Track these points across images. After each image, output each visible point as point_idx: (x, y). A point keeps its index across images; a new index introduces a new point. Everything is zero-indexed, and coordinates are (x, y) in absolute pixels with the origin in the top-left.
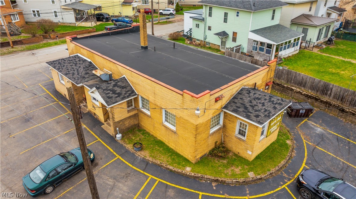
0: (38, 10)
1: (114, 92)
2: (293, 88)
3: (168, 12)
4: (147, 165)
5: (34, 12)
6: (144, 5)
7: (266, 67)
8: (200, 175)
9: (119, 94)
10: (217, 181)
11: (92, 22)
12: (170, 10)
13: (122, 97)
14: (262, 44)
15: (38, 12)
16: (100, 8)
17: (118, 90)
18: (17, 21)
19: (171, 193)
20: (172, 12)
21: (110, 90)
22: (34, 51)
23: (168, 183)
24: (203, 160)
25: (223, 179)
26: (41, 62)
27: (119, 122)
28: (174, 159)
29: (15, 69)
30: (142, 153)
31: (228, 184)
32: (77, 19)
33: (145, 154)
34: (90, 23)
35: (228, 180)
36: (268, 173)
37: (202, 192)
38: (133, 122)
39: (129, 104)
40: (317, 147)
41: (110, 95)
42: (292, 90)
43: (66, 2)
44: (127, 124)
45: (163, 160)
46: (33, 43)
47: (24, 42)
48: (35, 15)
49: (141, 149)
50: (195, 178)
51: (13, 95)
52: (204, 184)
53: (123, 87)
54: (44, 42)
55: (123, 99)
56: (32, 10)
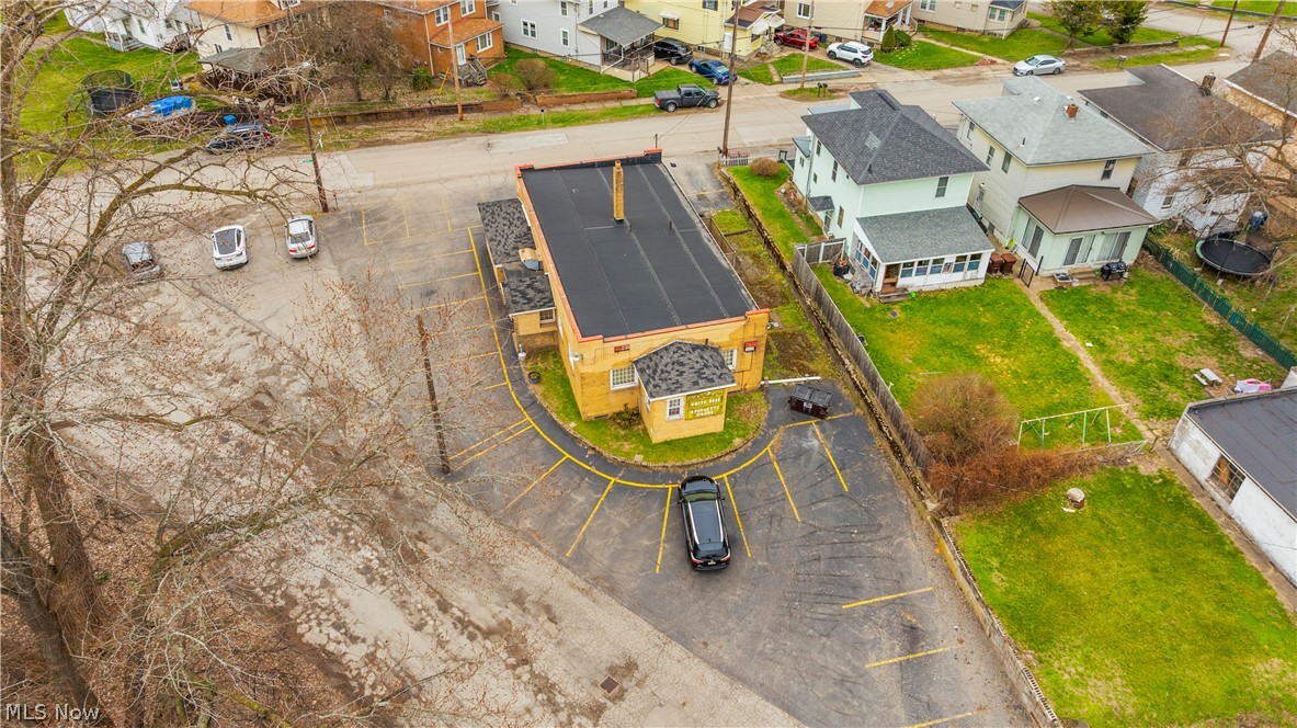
0: (533, 22)
1: (524, 295)
2: (847, 361)
3: (851, 56)
4: (532, 404)
5: (525, 24)
6: (801, 16)
7: (743, 318)
8: (579, 436)
9: (530, 300)
10: (594, 449)
11: (635, 70)
12: (856, 51)
13: (532, 304)
14: (868, 254)
15: (533, 26)
16: (673, 24)
17: (531, 293)
18: (488, 47)
19: (537, 443)
20: (859, 55)
21: (520, 291)
22: (493, 138)
23: (541, 433)
24: (599, 421)
25: (601, 450)
26: (492, 173)
27: (525, 337)
28: (565, 408)
29: (447, 180)
30: (537, 387)
31: (605, 459)
32: (606, 58)
33: (537, 390)
34: (630, 73)
35: (606, 454)
36: (661, 464)
37: (570, 454)
38: (548, 341)
39: (543, 316)
40: (775, 463)
41: (517, 299)
42: (844, 364)
43: (591, 12)
44: (539, 342)
45: (553, 405)
46: (501, 110)
47: (484, 106)
48: (526, 32)
49: (538, 380)
50: (574, 438)
51: (426, 241)
52: (579, 447)
53: (540, 291)
54: (522, 112)
55: (532, 308)
56: (522, 20)
